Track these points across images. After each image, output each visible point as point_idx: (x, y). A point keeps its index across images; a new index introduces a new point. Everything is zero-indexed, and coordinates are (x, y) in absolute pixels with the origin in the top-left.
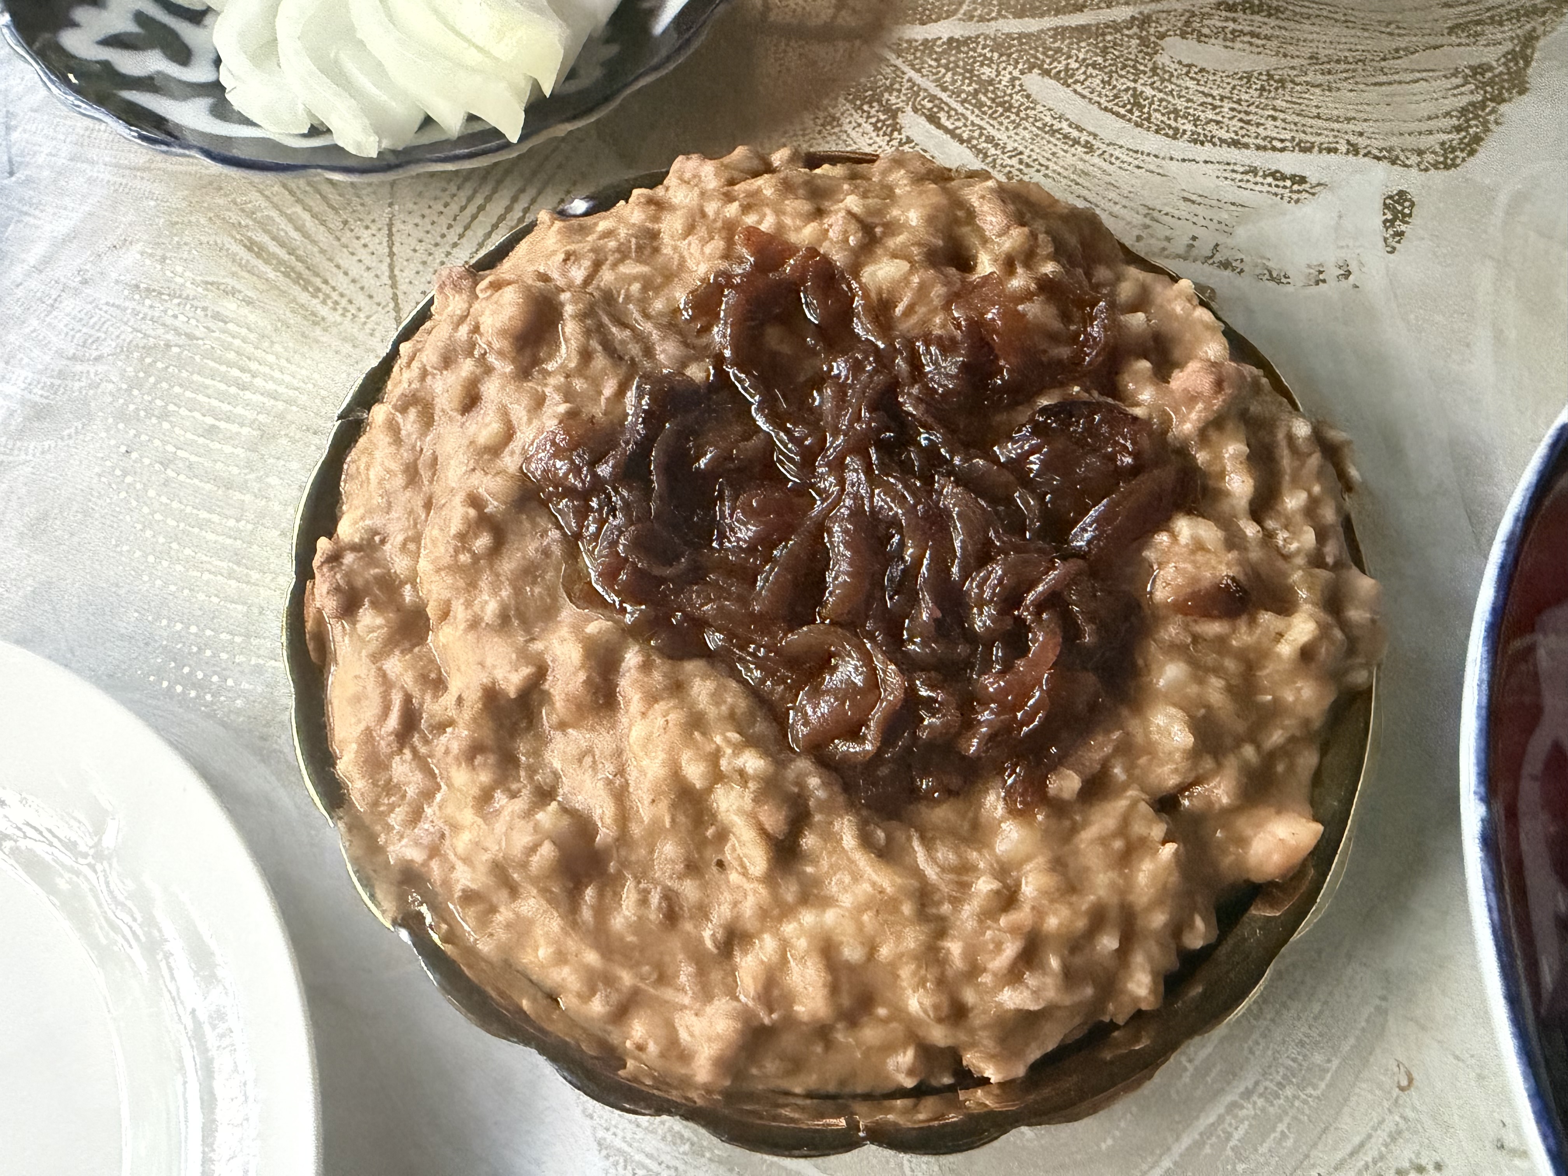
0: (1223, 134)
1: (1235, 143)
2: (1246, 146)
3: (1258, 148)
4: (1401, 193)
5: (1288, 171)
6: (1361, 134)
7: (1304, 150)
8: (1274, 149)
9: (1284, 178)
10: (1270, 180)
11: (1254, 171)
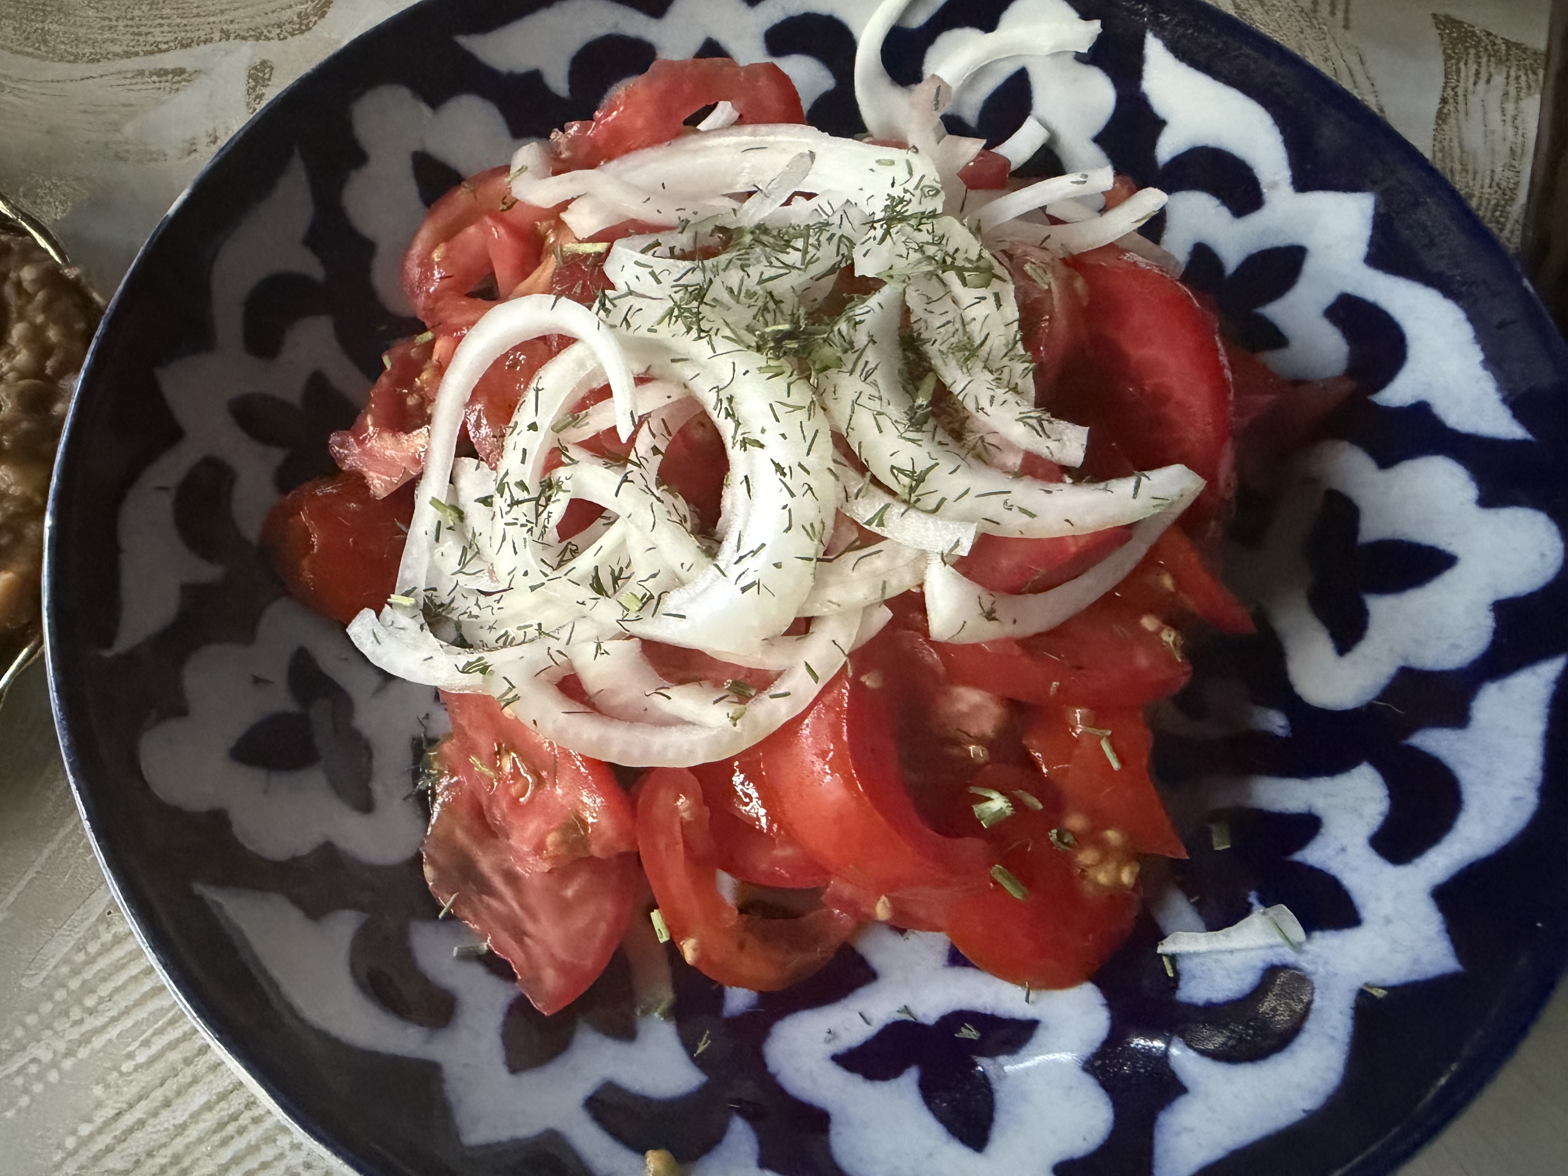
0: (118, 49)
1: (127, 55)
2: (137, 54)
3: (147, 53)
4: (264, 63)
5: (170, 66)
6: (232, 22)
7: (184, 46)
8: (160, 51)
9: (166, 72)
10: (155, 78)
11: (141, 73)
